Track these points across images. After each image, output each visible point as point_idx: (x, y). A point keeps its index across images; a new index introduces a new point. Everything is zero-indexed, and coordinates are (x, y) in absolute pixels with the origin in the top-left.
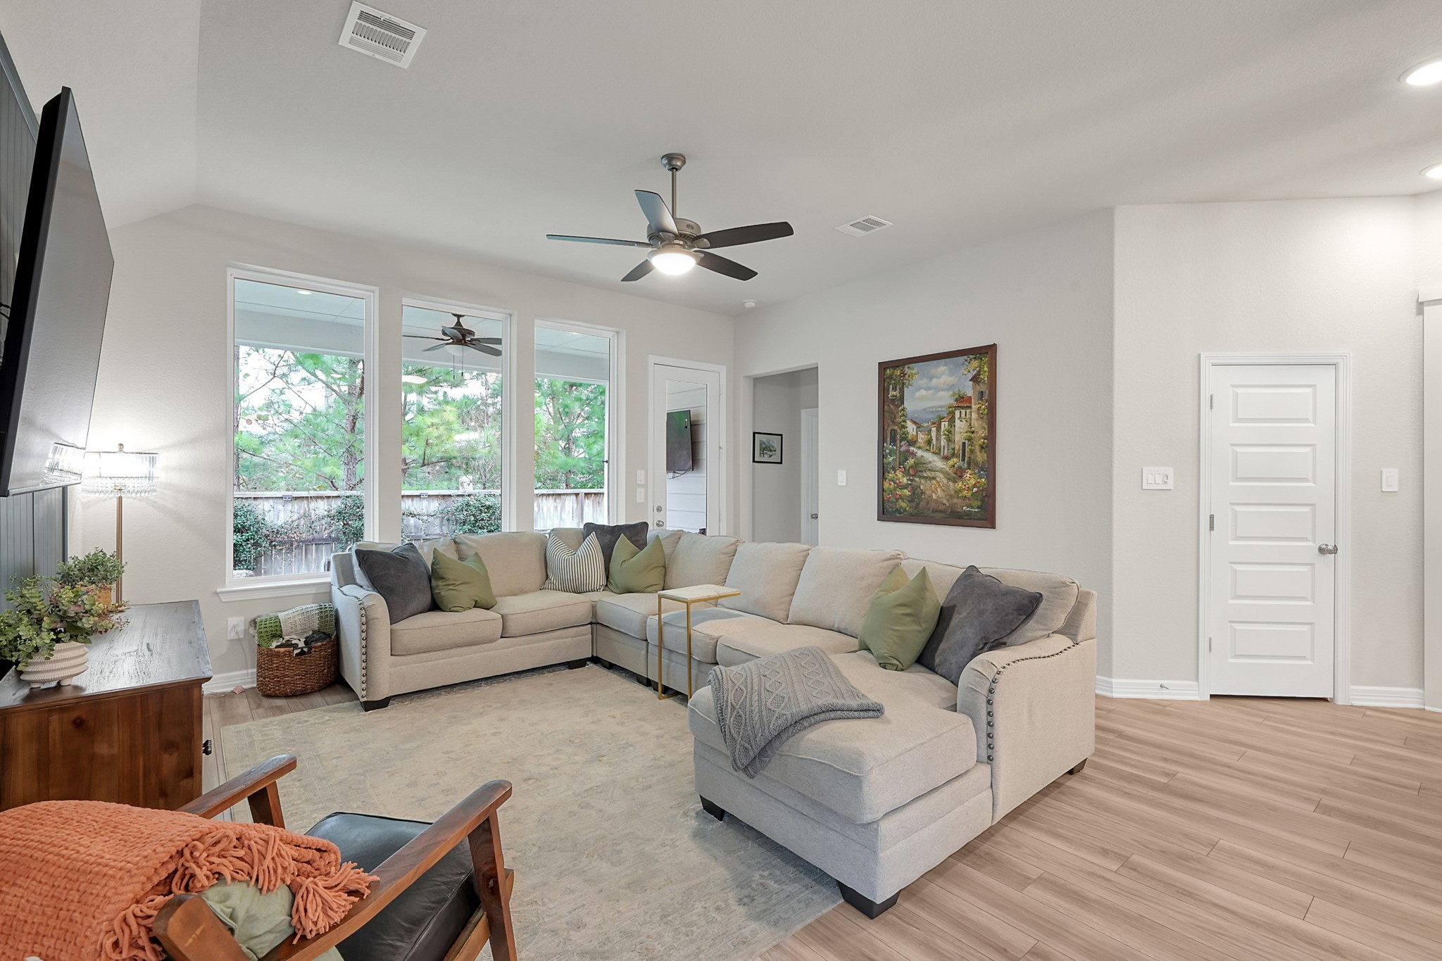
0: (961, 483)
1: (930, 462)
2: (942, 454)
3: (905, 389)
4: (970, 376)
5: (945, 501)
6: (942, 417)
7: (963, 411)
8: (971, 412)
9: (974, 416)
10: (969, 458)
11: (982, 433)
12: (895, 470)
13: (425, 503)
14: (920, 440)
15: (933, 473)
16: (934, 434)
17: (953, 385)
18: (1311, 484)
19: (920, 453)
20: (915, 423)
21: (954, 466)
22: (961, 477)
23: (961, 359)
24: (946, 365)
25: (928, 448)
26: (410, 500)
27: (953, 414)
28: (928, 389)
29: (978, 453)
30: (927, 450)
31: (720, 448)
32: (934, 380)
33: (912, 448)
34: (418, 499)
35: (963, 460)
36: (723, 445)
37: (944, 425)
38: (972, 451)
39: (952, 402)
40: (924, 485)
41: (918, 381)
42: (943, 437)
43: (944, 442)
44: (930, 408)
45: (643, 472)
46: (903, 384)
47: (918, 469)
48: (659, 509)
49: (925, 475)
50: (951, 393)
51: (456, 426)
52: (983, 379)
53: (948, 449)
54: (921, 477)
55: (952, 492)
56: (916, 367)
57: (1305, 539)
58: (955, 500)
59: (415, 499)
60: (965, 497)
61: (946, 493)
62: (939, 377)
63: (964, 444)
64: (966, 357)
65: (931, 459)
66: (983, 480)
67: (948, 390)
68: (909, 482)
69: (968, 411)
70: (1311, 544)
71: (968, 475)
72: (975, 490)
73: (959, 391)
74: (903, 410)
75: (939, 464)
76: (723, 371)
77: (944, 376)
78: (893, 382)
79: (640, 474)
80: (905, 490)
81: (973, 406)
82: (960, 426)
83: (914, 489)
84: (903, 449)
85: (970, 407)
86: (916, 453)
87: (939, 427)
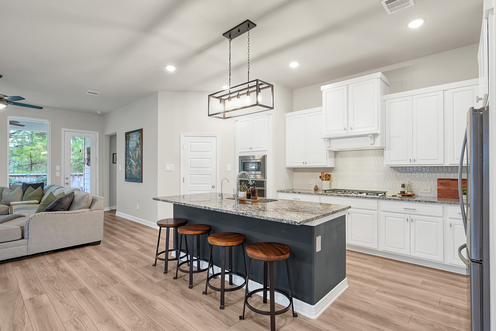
0: (137, 169)
2: (135, 161)
3: (129, 141)
6: (135, 150)
9: (139, 149)
11: (140, 154)
12: (128, 166)
14: (131, 157)
15: (133, 166)
16: (133, 155)
17: (136, 140)
18: (210, 169)
19: (132, 160)
20: (131, 151)
21: (136, 164)
24: (135, 134)
27: (136, 148)
28: (133, 141)
31: (96, 158)
32: (134, 138)
34: (26, 177)
35: (138, 162)
38: (139, 160)
39: (136, 145)
40: (132, 170)
41: (131, 139)
42: (135, 155)
43: (135, 157)
44: (133, 147)
45: (59, 166)
46: (129, 139)
47: (131, 165)
48: (67, 178)
52: (140, 138)
53: (135, 159)
54: (132, 168)
56: (131, 134)
57: (209, 184)
58: (136, 175)
59: (24, 177)
60: (138, 173)
61: (135, 172)
63: (138, 157)
64: (138, 132)
65: (133, 162)
66: (140, 168)
67: (135, 142)
68: (130, 169)
70: (210, 185)
71: (138, 167)
72: (139, 171)
73: (137, 142)
74: (129, 147)
75: (134, 164)
76: (97, 133)
78: (127, 139)
79: (58, 168)
80: (129, 172)
82: (137, 152)
83: (131, 171)
84: (129, 159)
85: (138, 147)
87: (134, 153)
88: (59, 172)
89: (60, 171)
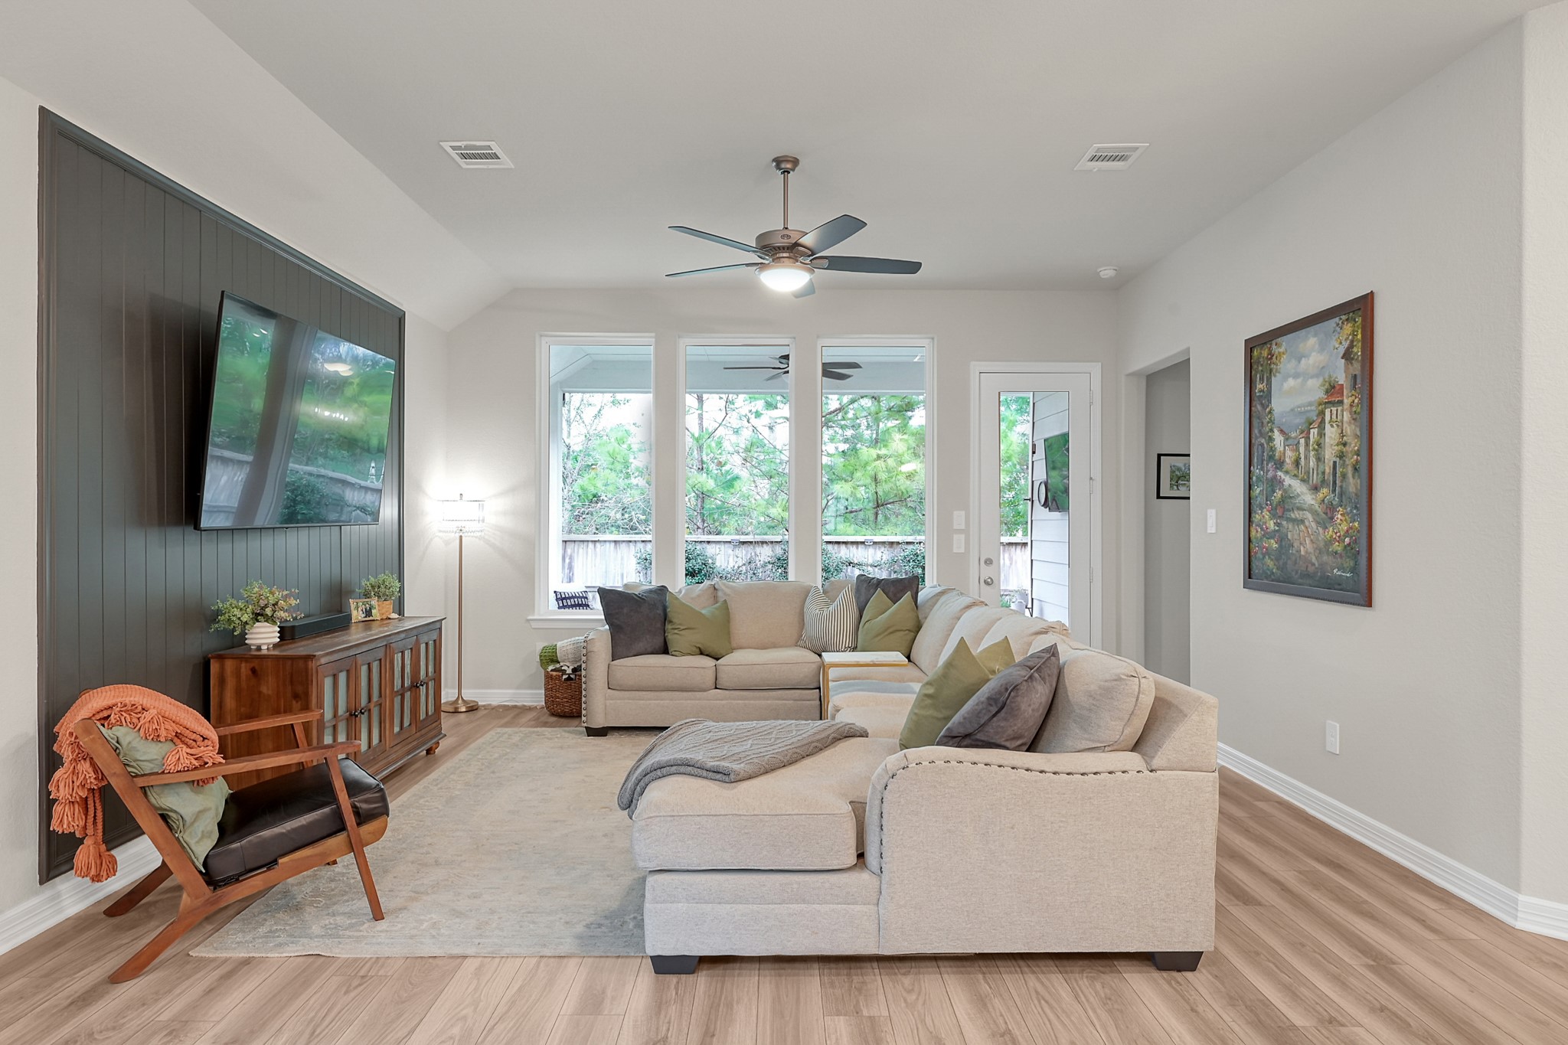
0: (1331, 529)
1: (1298, 495)
2: (1311, 482)
3: (1273, 378)
4: (1342, 350)
5: (1314, 560)
6: (1311, 421)
7: (1334, 409)
8: (1342, 411)
9: (1347, 416)
10: (1341, 487)
11: (1354, 445)
12: (1262, 508)
13: (871, 550)
14: (1288, 460)
15: (1301, 512)
16: (1302, 449)
17: (1323, 367)
19: (1288, 481)
20: (1282, 431)
21: (1323, 501)
22: (1332, 518)
23: (1332, 323)
24: (1315, 335)
25: (1296, 472)
26: (855, 546)
27: (1322, 413)
28: (1296, 376)
29: (1351, 480)
30: (1295, 476)
31: (1091, 478)
32: (1303, 361)
33: (1279, 473)
34: (863, 546)
35: (1334, 491)
36: (1097, 474)
37: (1314, 433)
38: (1344, 476)
39: (1320, 395)
40: (1293, 533)
41: (1286, 365)
42: (1312, 453)
43: (1312, 463)
44: (1299, 407)
45: (963, 513)
46: (1271, 370)
47: (1284, 507)
48: (989, 562)
49: (1293, 516)
50: (1321, 380)
51: (906, 457)
52: (1356, 353)
53: (1317, 474)
54: (1289, 520)
55: (1322, 544)
56: (1284, 341)
58: (1325, 558)
59: (860, 546)
60: (1336, 553)
61: (1315, 546)
62: (1307, 356)
63: (1335, 463)
64: (1337, 319)
65: (1298, 491)
66: (1356, 524)
67: (1316, 376)
68: (1277, 528)
69: (1340, 409)
71: (1339, 516)
72: (1347, 540)
73: (1330, 377)
74: (1270, 412)
75: (1308, 498)
76: (1096, 369)
77: (1314, 354)
78: (1260, 368)
79: (958, 519)
80: (1272, 541)
81: (1345, 401)
82: (1331, 432)
83: (1282, 539)
84: (1270, 474)
85: (1341, 402)
86: (1284, 480)
87: (1307, 438)
88: (963, 537)
89: (966, 531)
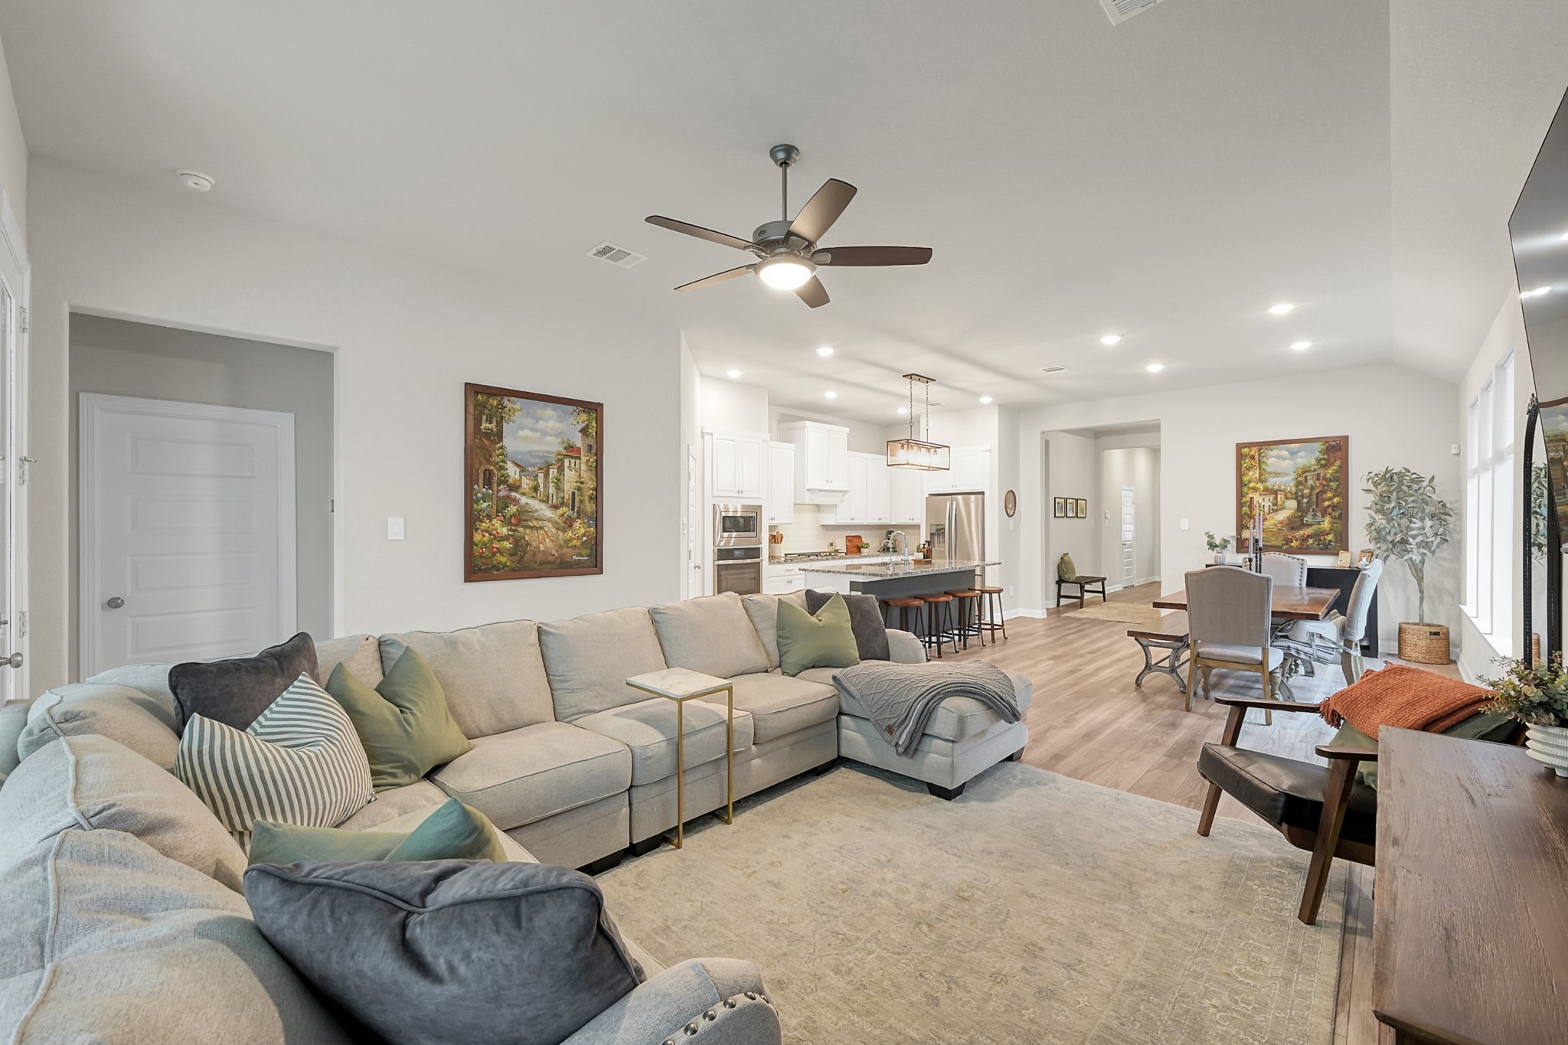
0: (570, 532)
1: (537, 511)
2: (550, 502)
3: (505, 424)
4: (580, 427)
5: (554, 552)
6: (551, 463)
7: (573, 461)
8: (580, 463)
9: (583, 467)
10: (579, 508)
11: (591, 484)
12: (490, 518)
14: (524, 486)
15: (540, 522)
16: (541, 480)
17: (562, 432)
19: (524, 500)
20: (517, 465)
21: (563, 515)
22: (571, 526)
23: (571, 408)
24: (554, 409)
25: (534, 495)
27: (561, 461)
28: (533, 430)
29: (588, 504)
30: (533, 497)
32: (541, 422)
33: (513, 494)
35: (573, 509)
37: (553, 472)
38: (581, 501)
40: (529, 536)
41: (521, 418)
42: (551, 484)
43: (552, 490)
44: (536, 451)
46: (502, 418)
47: (522, 518)
49: (531, 524)
50: (560, 440)
52: (591, 433)
53: (557, 498)
54: (525, 527)
55: (562, 542)
56: (518, 403)
58: (565, 550)
60: (575, 546)
61: (555, 543)
62: (546, 420)
63: (574, 493)
64: (575, 408)
65: (537, 507)
66: (592, 529)
67: (556, 436)
68: (511, 533)
69: (578, 461)
71: (578, 524)
72: (585, 538)
73: (569, 440)
74: (501, 448)
75: (548, 513)
77: (551, 421)
78: (487, 412)
80: (505, 543)
81: (582, 458)
82: (570, 475)
83: (517, 541)
84: (501, 494)
85: (580, 458)
86: (520, 499)
87: (547, 475)
